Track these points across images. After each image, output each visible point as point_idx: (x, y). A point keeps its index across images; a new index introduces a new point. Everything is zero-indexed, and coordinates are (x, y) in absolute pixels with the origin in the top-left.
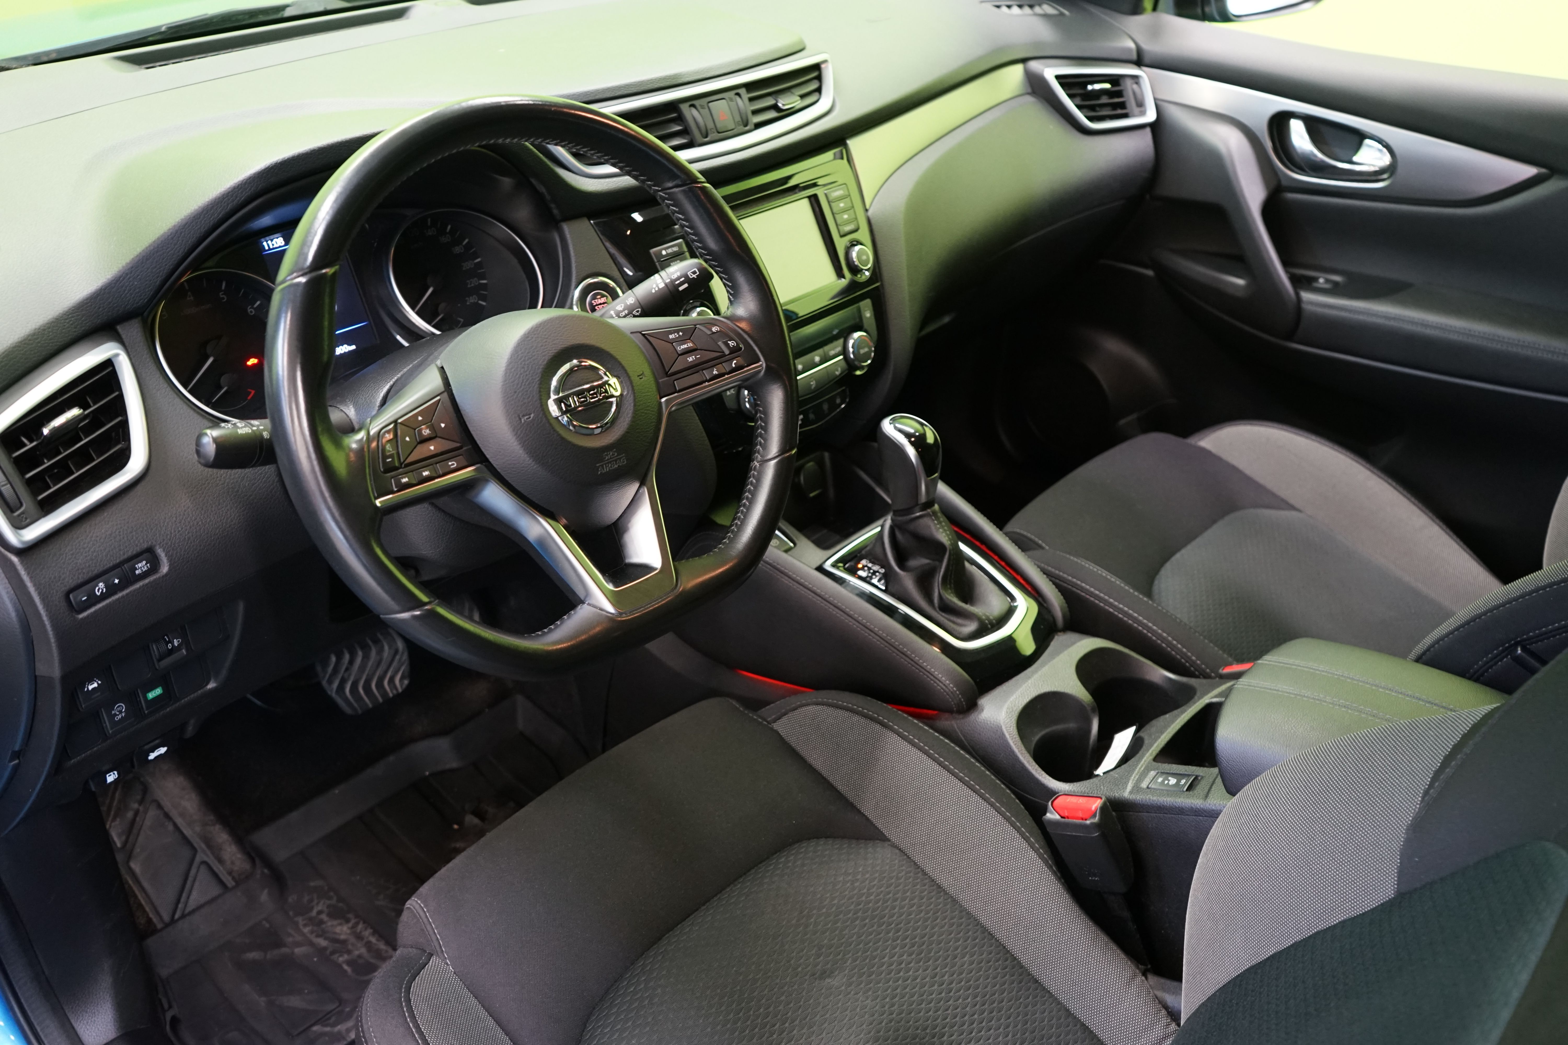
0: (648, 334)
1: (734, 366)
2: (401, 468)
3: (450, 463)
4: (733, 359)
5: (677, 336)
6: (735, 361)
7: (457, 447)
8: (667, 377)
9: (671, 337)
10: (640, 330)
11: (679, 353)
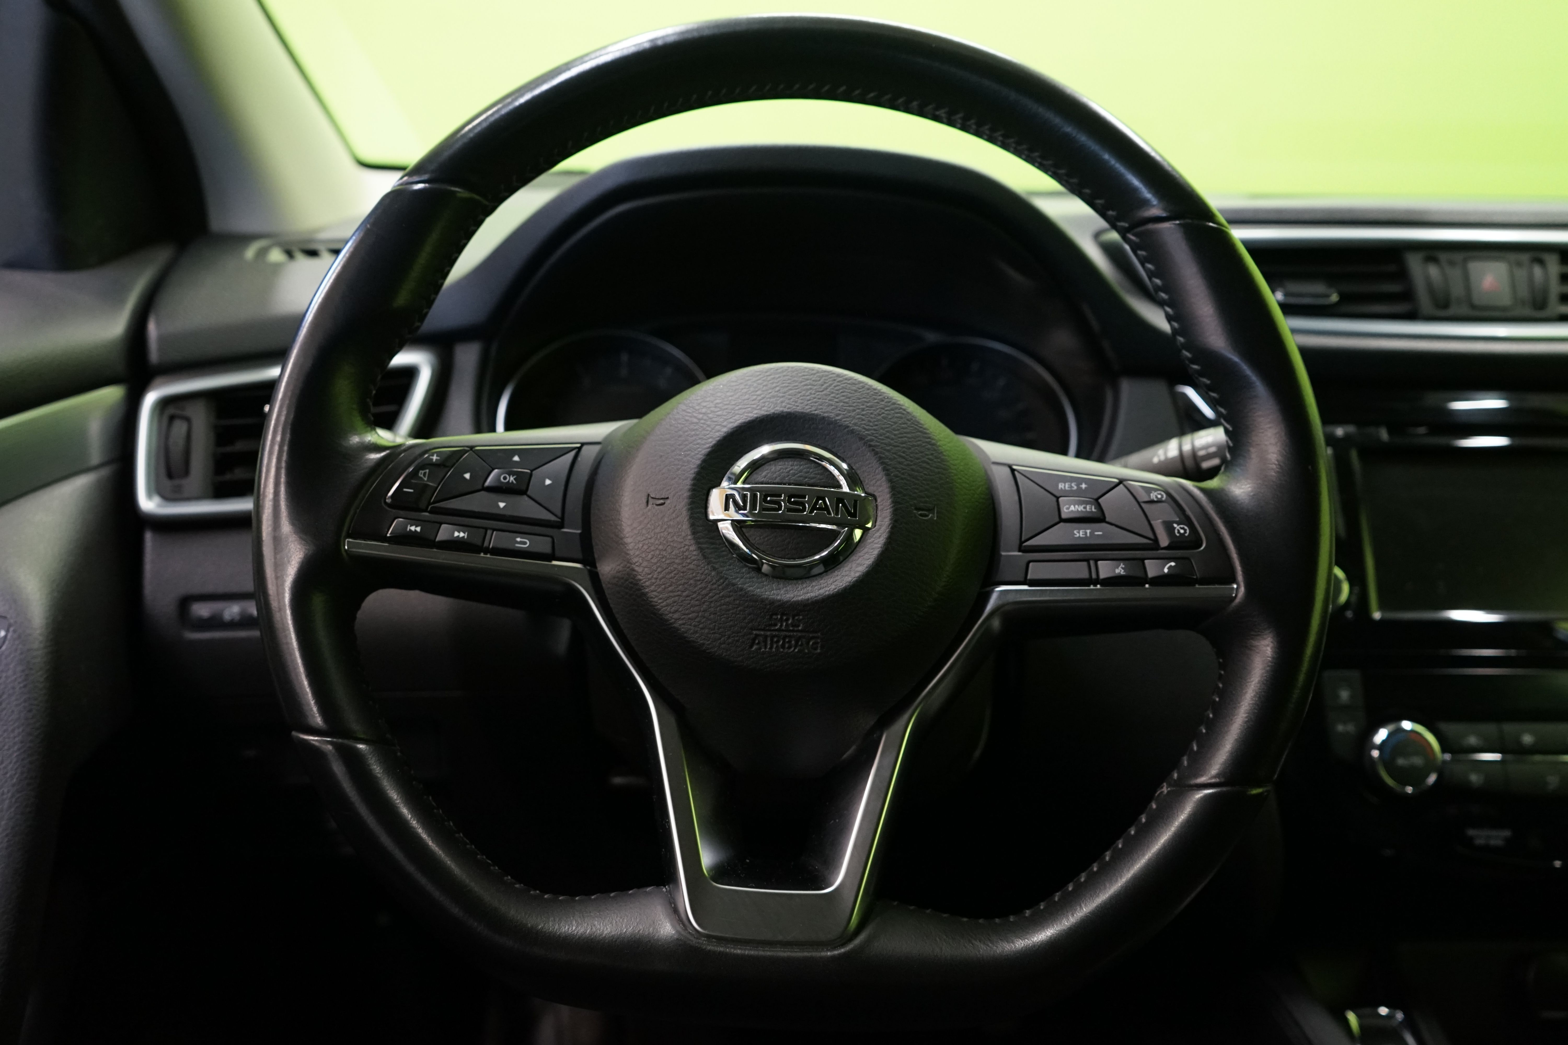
0: (1018, 472)
1: (1166, 570)
2: (426, 511)
3: (518, 539)
4: (1171, 559)
5: (1075, 488)
6: (1173, 564)
7: (549, 521)
8: (1020, 551)
9: (1061, 486)
10: (1010, 462)
11: (1064, 516)
